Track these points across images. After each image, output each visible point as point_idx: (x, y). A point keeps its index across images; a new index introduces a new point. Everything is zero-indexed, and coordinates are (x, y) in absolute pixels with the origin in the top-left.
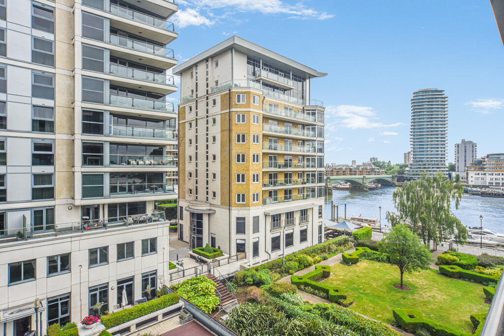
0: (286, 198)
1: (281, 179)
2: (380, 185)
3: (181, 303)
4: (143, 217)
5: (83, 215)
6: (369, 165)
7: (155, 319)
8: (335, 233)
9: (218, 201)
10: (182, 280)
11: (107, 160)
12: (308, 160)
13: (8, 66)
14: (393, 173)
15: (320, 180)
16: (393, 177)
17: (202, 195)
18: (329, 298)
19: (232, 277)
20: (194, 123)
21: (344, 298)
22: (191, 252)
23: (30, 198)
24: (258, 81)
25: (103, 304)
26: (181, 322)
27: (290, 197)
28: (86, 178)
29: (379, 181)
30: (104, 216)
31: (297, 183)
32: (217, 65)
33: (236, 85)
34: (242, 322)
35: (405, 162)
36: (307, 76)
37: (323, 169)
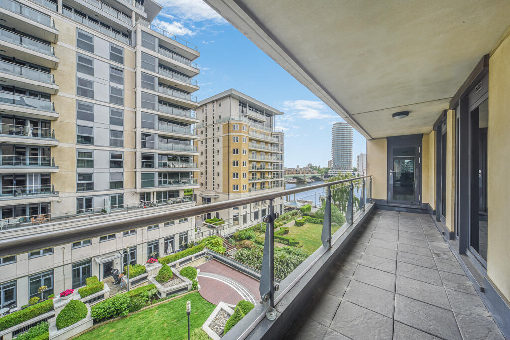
0: (262, 188)
1: (259, 176)
2: (314, 180)
3: (205, 250)
4: (178, 199)
5: (141, 199)
6: (308, 168)
7: (190, 259)
8: (290, 209)
9: (221, 190)
10: (201, 238)
11: (157, 164)
12: (274, 165)
13: (95, 105)
14: (322, 173)
15: (282, 177)
16: (322, 176)
17: (210, 187)
18: (289, 244)
19: (232, 236)
20: (204, 142)
21: (298, 243)
22: (204, 222)
23: (108, 188)
24: (245, 116)
25: (156, 253)
26: (206, 261)
27: (264, 187)
28: (144, 175)
29: (313, 178)
30: (154, 199)
31: (268, 179)
32: (220, 106)
33: (232, 119)
34: (242, 259)
35: (329, 166)
36: (274, 114)
37: (283, 170)
